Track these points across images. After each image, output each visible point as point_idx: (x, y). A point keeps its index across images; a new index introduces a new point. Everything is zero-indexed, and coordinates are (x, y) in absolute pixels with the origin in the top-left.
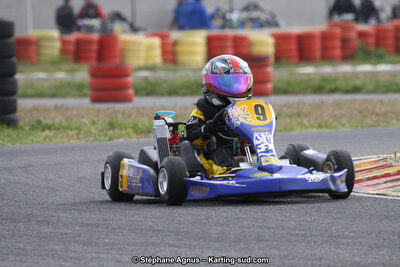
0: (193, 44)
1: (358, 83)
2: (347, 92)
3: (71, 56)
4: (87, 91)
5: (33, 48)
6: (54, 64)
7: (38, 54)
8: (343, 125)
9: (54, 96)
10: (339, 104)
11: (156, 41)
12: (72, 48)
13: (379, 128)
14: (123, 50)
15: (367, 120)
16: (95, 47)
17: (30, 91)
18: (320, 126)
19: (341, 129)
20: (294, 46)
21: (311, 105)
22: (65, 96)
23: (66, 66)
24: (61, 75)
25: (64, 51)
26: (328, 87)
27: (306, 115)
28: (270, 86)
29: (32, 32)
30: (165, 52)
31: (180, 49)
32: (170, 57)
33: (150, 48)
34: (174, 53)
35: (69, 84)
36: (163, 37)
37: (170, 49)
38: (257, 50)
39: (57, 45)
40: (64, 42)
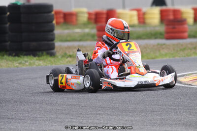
0: (153, 14)
3: (93, 21)
4: (96, 38)
5: (74, 17)
6: (85, 25)
7: (77, 20)
9: (80, 40)
11: (135, 13)
12: (93, 17)
16: (105, 16)
17: (69, 39)
22: (86, 40)
23: (90, 26)
24: (87, 30)
25: (89, 19)
28: (186, 34)
29: (74, 10)
30: (139, 18)
31: (147, 16)
32: (142, 20)
33: (131, 16)
34: (144, 19)
35: (88, 34)
36: (138, 11)
37: (141, 16)
38: (185, 16)
39: (86, 16)
40: (90, 14)
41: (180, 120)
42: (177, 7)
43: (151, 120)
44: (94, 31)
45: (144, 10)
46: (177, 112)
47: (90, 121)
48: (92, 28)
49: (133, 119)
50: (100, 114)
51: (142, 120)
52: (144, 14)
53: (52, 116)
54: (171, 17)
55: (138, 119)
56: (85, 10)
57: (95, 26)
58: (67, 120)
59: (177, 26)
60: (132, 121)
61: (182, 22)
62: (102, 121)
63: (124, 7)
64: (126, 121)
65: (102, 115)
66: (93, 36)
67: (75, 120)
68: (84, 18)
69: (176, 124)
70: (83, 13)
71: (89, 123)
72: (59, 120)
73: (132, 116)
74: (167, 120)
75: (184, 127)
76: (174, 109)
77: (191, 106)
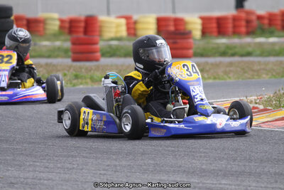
0: (148, 23)
1: (250, 49)
2: (242, 56)
3: (67, 31)
4: (70, 54)
5: (41, 25)
6: (55, 36)
7: (44, 29)
8: (230, 78)
9: (49, 57)
10: (231, 64)
11: (123, 21)
12: (67, 25)
13: (253, 80)
14: (101, 27)
15: (246, 75)
16: (82, 24)
18: (215, 78)
19: (228, 80)
20: (214, 25)
21: (212, 64)
22: (56, 57)
23: (63, 38)
24: (58, 43)
25: (61, 27)
26: (230, 52)
27: (207, 71)
28: (191, 52)
29: (41, 15)
30: (128, 29)
31: (139, 26)
32: (132, 32)
33: (118, 26)
34: (135, 29)
35: (59, 49)
36: (128, 18)
37: (132, 26)
38: (189, 27)
39: (58, 23)
40: (62, 21)
41: (180, 166)
42: (179, 15)
43: (141, 166)
44: (68, 45)
45: (135, 17)
46: (176, 155)
47: (59, 165)
48: (65, 40)
49: (117, 163)
50: (72, 156)
51: (130, 165)
52: (135, 23)
53: (8, 158)
54: (172, 28)
55: (124, 163)
56: (56, 16)
57: (69, 37)
58: (28, 164)
59: (178, 41)
60: (115, 166)
61: (186, 35)
62: (75, 166)
63: (108, 14)
64: (108, 166)
65: (76, 157)
66: (66, 51)
67: (38, 164)
68: (54, 26)
69: (174, 171)
70: (53, 19)
71: (58, 168)
72: (16, 163)
73: (116, 160)
74: (162, 166)
75: (184, 176)
76: (172, 151)
77: (194, 148)
